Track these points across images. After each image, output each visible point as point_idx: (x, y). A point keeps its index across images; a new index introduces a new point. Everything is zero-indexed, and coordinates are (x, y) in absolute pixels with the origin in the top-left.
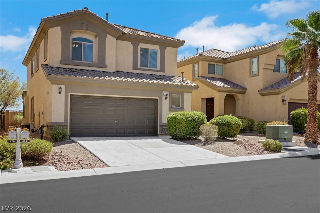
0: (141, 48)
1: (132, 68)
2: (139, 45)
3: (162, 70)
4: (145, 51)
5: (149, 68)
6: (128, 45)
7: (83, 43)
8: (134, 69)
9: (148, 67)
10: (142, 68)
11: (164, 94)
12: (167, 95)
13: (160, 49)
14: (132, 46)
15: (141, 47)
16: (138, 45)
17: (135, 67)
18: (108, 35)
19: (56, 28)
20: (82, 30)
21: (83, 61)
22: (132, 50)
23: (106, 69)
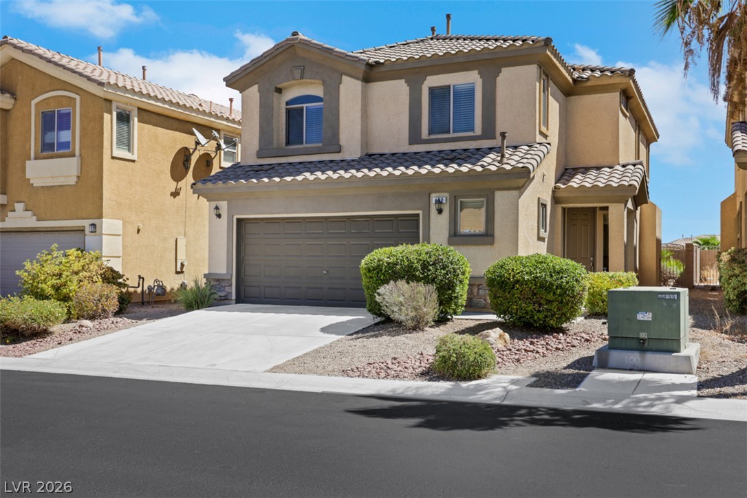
0: (430, 88)
1: (408, 141)
2: (426, 82)
3: (489, 132)
4: (439, 95)
5: (452, 135)
6: (399, 89)
7: (305, 106)
8: (411, 143)
9: (448, 132)
10: (433, 137)
11: (434, 199)
12: (439, 202)
13: (481, 80)
14: (408, 87)
15: (431, 86)
16: (423, 83)
17: (415, 138)
18: (345, 78)
19: (251, 88)
20: (294, 80)
21: (305, 145)
22: (408, 97)
23: (340, 154)
